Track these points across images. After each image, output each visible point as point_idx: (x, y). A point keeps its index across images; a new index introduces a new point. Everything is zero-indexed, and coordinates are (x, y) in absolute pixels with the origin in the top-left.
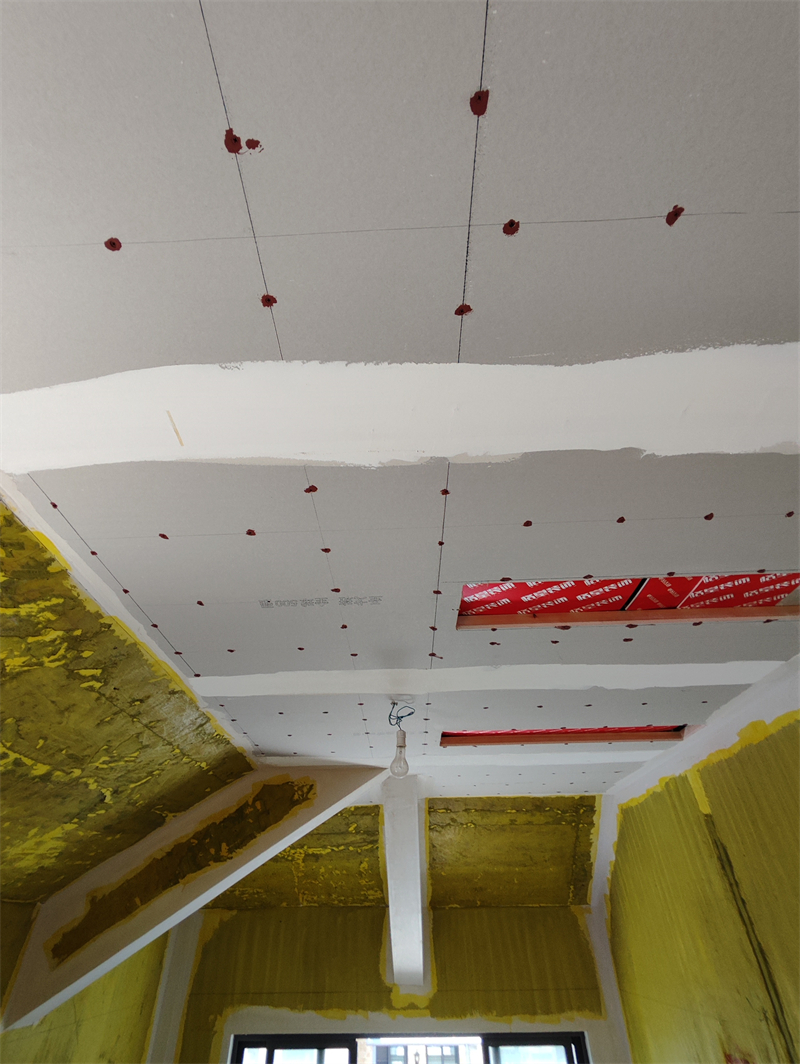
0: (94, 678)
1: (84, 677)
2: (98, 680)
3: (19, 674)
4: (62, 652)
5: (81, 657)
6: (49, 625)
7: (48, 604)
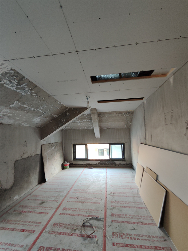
0: (35, 95)
1: (34, 95)
2: (36, 95)
3: (25, 95)
4: (29, 92)
5: (32, 92)
6: (26, 88)
7: (25, 84)
